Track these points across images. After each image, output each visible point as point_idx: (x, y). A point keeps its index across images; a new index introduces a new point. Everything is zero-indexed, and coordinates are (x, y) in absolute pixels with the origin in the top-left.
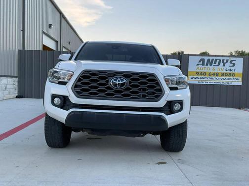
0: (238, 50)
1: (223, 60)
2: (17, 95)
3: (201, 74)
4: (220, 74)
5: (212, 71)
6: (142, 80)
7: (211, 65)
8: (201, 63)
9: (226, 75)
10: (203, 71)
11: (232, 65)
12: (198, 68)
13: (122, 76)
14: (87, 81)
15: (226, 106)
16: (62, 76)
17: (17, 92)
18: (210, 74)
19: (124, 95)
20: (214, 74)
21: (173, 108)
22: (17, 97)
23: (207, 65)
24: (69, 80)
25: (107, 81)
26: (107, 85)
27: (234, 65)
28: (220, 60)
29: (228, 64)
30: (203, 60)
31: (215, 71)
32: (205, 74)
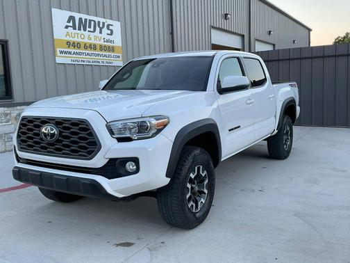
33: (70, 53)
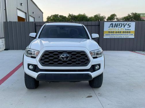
0: (133, 13)
1: (124, 24)
2: (5, 48)
3: (111, 32)
4: (122, 32)
5: (117, 30)
6: (78, 55)
7: (117, 27)
8: (111, 26)
9: (125, 32)
10: (112, 31)
11: (129, 26)
12: (109, 29)
13: (67, 53)
14: (47, 56)
15: (125, 50)
16: (33, 53)
17: (4, 47)
18: (116, 32)
19: (68, 64)
20: (118, 32)
21: (95, 68)
22: (5, 50)
23: (115, 27)
24: (37, 56)
25: (59, 56)
26: (58, 58)
27: (130, 26)
28: (122, 24)
29: (127, 26)
30: (112, 24)
31: (119, 31)
32: (113, 32)
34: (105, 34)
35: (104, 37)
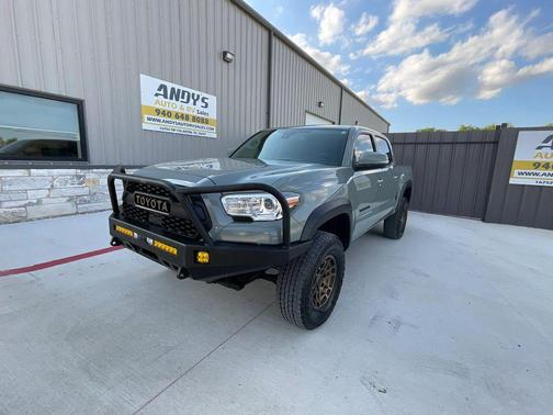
33: (159, 121)
34: (515, 172)
35: (512, 181)
